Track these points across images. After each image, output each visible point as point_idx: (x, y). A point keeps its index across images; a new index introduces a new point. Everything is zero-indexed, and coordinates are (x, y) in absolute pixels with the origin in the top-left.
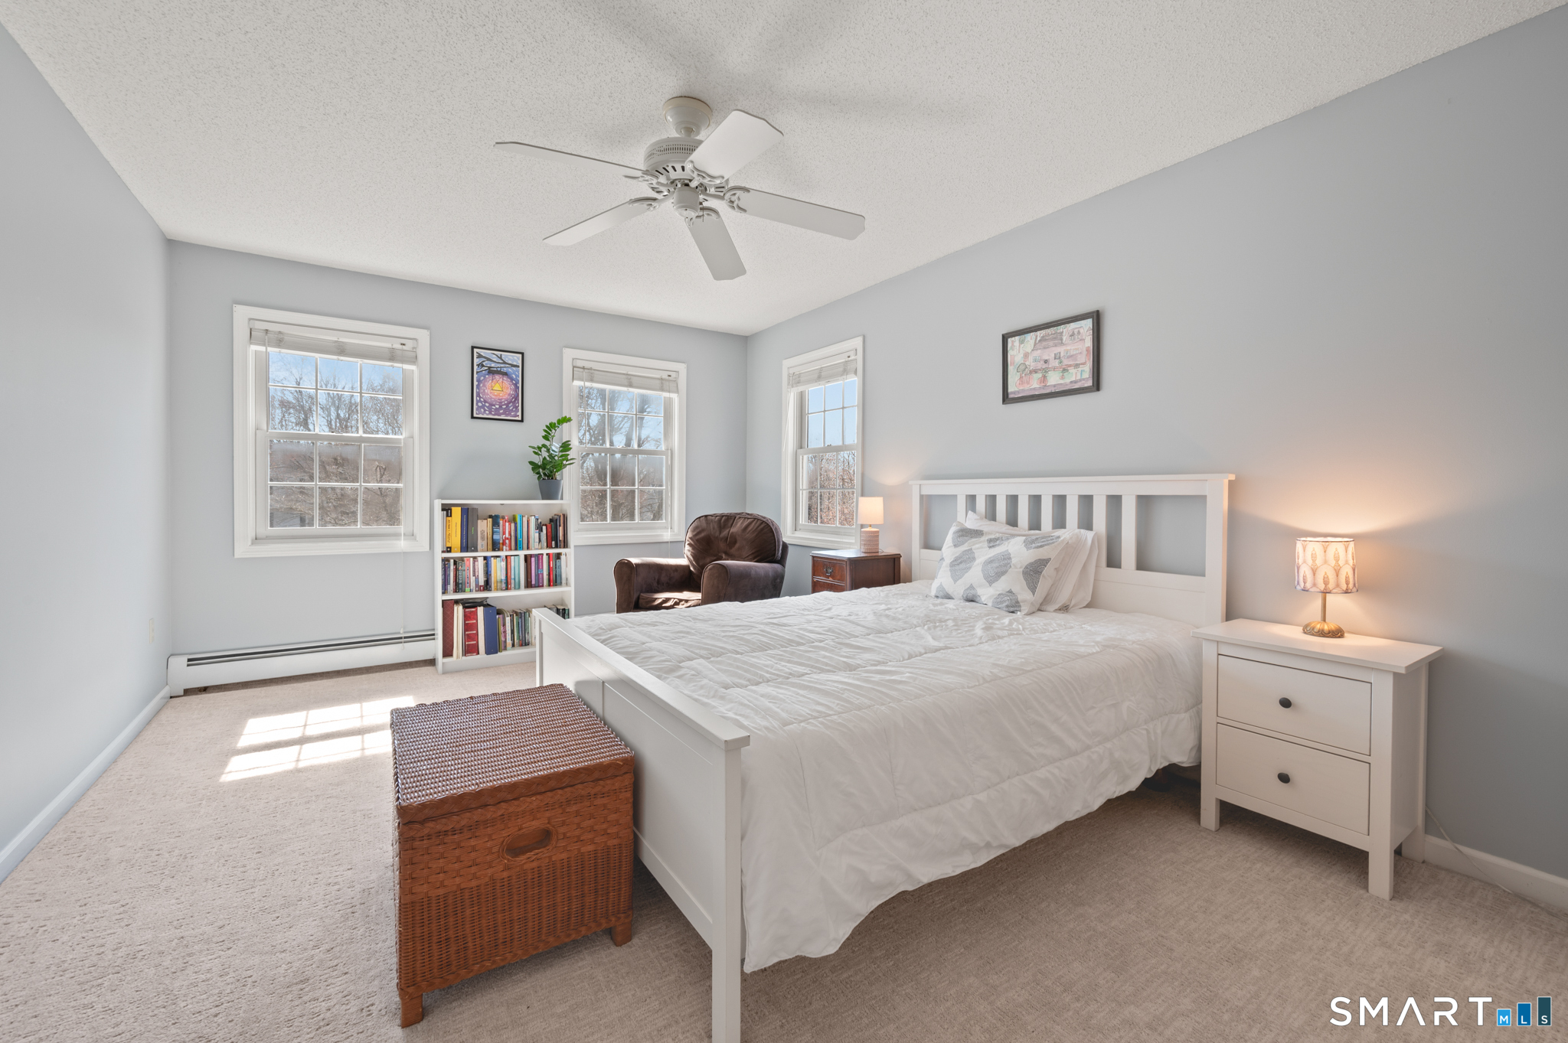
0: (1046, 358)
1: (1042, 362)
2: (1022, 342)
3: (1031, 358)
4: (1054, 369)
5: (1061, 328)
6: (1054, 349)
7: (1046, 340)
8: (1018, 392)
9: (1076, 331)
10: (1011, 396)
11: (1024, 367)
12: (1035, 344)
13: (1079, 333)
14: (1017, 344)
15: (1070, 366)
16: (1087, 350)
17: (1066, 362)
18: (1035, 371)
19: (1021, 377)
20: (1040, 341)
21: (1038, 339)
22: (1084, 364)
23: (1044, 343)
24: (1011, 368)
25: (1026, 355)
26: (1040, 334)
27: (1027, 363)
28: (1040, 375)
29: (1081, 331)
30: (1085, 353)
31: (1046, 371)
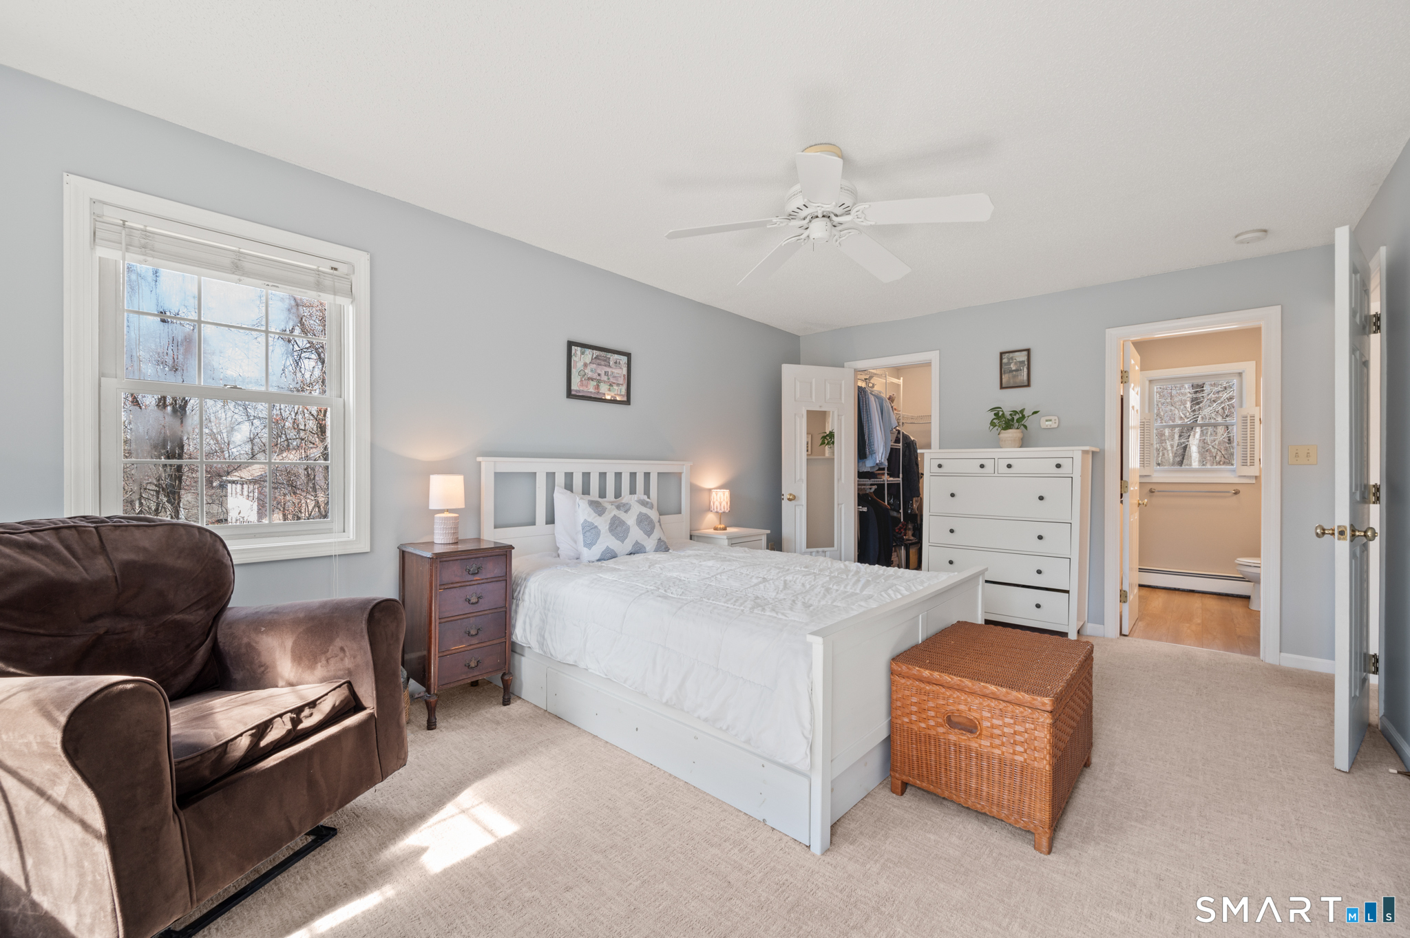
0: (600, 372)
1: (597, 374)
2: (583, 353)
3: (589, 368)
4: (605, 382)
5: (609, 355)
6: (604, 367)
7: (599, 359)
8: (579, 391)
9: (618, 361)
10: (573, 393)
11: (584, 373)
12: (592, 359)
13: (619, 363)
14: (579, 353)
15: (614, 383)
16: (624, 375)
17: (612, 380)
18: (592, 379)
19: (581, 381)
20: (595, 358)
21: (594, 356)
22: (622, 385)
23: (598, 361)
24: (573, 371)
25: (585, 365)
26: (596, 353)
27: (586, 371)
28: (594, 383)
29: (621, 362)
30: (623, 377)
31: (599, 381)
